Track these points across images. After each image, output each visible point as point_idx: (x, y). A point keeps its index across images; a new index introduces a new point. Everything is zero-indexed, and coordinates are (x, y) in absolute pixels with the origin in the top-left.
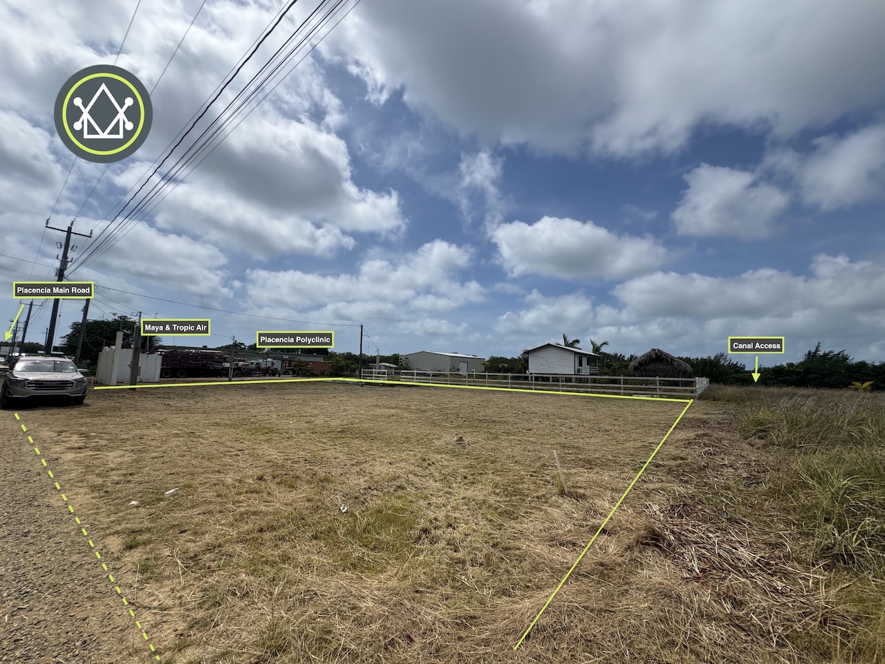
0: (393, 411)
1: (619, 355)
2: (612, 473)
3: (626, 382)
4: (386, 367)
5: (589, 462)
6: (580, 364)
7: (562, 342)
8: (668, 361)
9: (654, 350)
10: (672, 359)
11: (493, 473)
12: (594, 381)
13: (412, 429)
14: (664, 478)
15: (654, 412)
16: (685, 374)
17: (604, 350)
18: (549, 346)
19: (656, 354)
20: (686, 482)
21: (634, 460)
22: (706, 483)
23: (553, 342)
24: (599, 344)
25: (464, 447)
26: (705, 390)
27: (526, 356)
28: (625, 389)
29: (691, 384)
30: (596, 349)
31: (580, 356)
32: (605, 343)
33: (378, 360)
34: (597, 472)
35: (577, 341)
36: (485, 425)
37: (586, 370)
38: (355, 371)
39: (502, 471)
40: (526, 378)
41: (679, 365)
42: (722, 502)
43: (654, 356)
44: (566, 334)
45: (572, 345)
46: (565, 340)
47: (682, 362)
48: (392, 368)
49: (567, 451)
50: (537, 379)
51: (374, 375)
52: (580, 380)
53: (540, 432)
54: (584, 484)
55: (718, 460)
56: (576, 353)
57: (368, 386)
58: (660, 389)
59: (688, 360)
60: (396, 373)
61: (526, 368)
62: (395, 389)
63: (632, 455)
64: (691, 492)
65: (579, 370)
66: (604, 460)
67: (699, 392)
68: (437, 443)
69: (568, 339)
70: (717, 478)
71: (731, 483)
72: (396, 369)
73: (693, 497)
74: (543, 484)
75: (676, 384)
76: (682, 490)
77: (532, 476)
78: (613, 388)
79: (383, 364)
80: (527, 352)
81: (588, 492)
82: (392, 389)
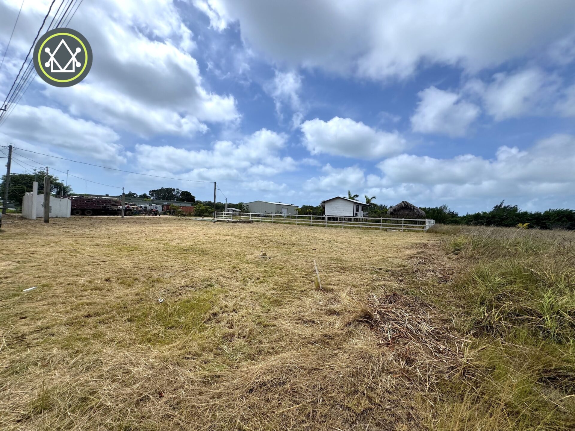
0: (228, 238)
1: (383, 205)
2: (356, 276)
3: (384, 221)
4: (233, 211)
5: (344, 268)
6: (357, 210)
7: (347, 196)
8: (411, 209)
9: (403, 202)
10: (414, 208)
11: (278, 276)
12: (366, 221)
13: (236, 249)
14: (388, 278)
15: (397, 239)
16: (421, 217)
17: (373, 201)
18: (338, 198)
19: (405, 205)
20: (402, 281)
21: (374, 268)
22: (414, 281)
23: (341, 196)
24: (370, 198)
25: (266, 260)
26: (432, 227)
27: (324, 205)
28: (383, 225)
29: (424, 223)
30: (368, 201)
31: (358, 205)
32: (374, 197)
33: (226, 206)
34: (346, 275)
35: (357, 196)
36: (287, 246)
37: (360, 214)
38: (212, 213)
39: (284, 274)
40: (323, 219)
41: (418, 211)
42: (420, 292)
43: (404, 206)
44: (350, 192)
45: (353, 198)
46: (349, 194)
47: (420, 210)
48: (236, 211)
49: (333, 262)
50: (329, 219)
51: (223, 215)
52: (357, 220)
53: (321, 251)
54: (335, 282)
55: (426, 267)
56: (354, 203)
57: (218, 223)
58: (404, 226)
59: (424, 209)
60: (240, 215)
61: (324, 212)
62: (236, 224)
63: (373, 264)
64: (402, 287)
65: (356, 214)
66: (354, 267)
67: (427, 228)
68: (249, 257)
69: (351, 194)
70: (422, 278)
71: (430, 282)
72: (240, 212)
73: (402, 290)
74: (308, 283)
75: (415, 223)
76: (397, 285)
77: (303, 277)
78: (376, 225)
79: (231, 208)
80: (324, 202)
81: (335, 288)
82: (234, 224)
